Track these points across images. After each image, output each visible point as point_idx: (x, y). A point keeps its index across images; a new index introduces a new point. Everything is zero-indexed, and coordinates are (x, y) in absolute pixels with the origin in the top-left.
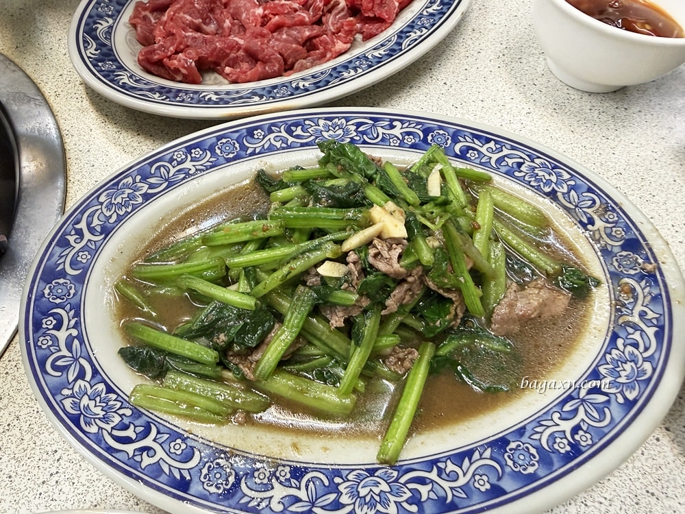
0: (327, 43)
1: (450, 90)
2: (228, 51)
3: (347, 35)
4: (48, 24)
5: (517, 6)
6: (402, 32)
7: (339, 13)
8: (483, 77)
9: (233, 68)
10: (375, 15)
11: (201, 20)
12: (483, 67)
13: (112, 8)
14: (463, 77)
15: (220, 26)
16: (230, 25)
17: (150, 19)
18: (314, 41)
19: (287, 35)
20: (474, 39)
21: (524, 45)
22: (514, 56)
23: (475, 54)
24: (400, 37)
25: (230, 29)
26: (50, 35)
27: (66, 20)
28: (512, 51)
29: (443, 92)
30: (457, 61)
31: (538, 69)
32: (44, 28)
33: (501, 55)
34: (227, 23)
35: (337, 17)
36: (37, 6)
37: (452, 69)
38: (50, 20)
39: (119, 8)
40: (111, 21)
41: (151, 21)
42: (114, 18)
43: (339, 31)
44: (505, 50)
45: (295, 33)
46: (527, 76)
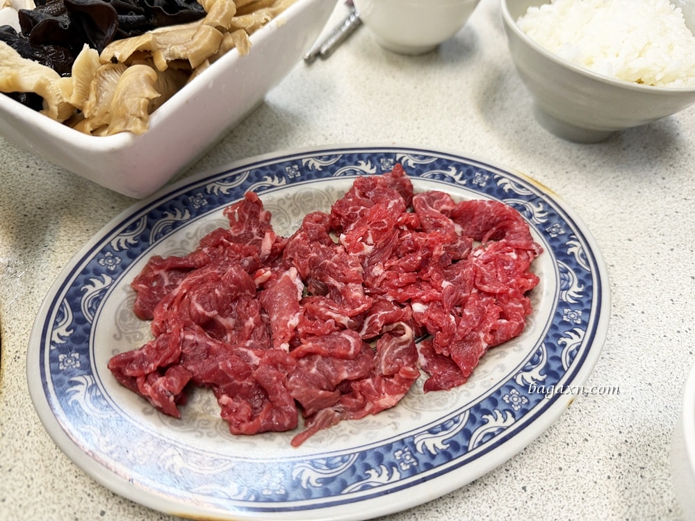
0: (370, 391)
1: (529, 503)
2: (231, 377)
3: (402, 384)
4: (58, 239)
5: (655, 365)
6: (477, 407)
7: (401, 344)
8: (582, 491)
9: (232, 398)
10: (450, 355)
11: (216, 312)
12: (585, 470)
13: (119, 260)
14: (553, 482)
15: (240, 323)
16: (253, 325)
17: (163, 280)
18: (353, 384)
19: (318, 369)
20: (583, 412)
21: (651, 444)
22: (635, 462)
23: (580, 442)
24: (472, 419)
25: (252, 330)
26: (52, 256)
27: (79, 239)
28: (633, 450)
29: (518, 504)
30: (551, 449)
31: (666, 498)
32: (51, 243)
33: (616, 455)
34: (251, 322)
35: (396, 351)
36: (58, 208)
37: (540, 461)
38: (63, 233)
39: (127, 260)
40: (108, 280)
41: (164, 282)
42: (114, 276)
43: (392, 376)
44: (623, 446)
45: (330, 369)
46: (647, 507)
